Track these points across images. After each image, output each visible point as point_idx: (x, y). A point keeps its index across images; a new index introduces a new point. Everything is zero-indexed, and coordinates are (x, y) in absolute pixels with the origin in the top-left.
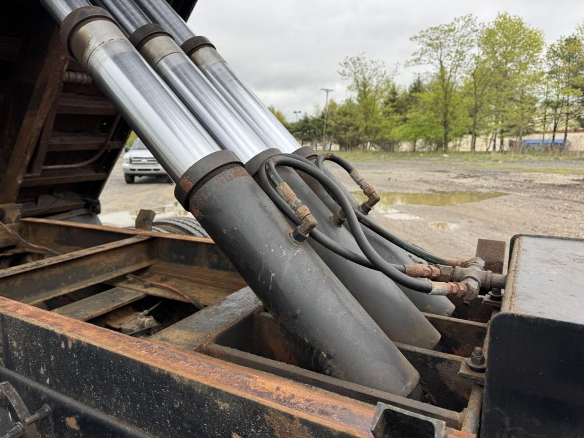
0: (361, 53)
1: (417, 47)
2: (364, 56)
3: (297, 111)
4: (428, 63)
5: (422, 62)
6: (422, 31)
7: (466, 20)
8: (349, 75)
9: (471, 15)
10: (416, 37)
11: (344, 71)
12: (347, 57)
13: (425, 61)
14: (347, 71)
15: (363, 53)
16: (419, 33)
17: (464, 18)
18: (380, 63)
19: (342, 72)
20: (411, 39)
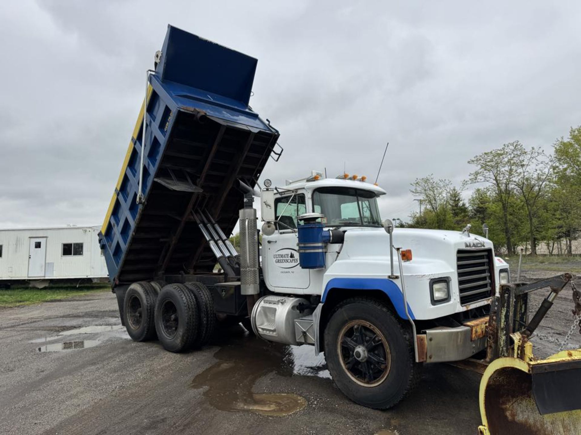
0: (430, 175)
1: (476, 168)
2: (432, 177)
3: (396, 218)
4: (484, 181)
5: (479, 180)
6: (477, 156)
7: (515, 145)
8: (421, 193)
9: (518, 141)
10: (473, 161)
11: (416, 189)
12: (417, 179)
13: (481, 179)
14: (419, 189)
15: (432, 174)
16: (475, 157)
17: (512, 144)
18: (447, 182)
19: (414, 191)
20: (469, 162)
